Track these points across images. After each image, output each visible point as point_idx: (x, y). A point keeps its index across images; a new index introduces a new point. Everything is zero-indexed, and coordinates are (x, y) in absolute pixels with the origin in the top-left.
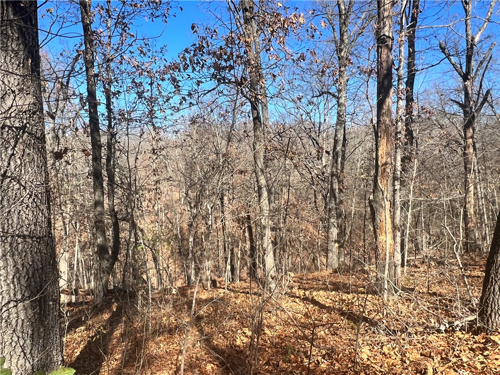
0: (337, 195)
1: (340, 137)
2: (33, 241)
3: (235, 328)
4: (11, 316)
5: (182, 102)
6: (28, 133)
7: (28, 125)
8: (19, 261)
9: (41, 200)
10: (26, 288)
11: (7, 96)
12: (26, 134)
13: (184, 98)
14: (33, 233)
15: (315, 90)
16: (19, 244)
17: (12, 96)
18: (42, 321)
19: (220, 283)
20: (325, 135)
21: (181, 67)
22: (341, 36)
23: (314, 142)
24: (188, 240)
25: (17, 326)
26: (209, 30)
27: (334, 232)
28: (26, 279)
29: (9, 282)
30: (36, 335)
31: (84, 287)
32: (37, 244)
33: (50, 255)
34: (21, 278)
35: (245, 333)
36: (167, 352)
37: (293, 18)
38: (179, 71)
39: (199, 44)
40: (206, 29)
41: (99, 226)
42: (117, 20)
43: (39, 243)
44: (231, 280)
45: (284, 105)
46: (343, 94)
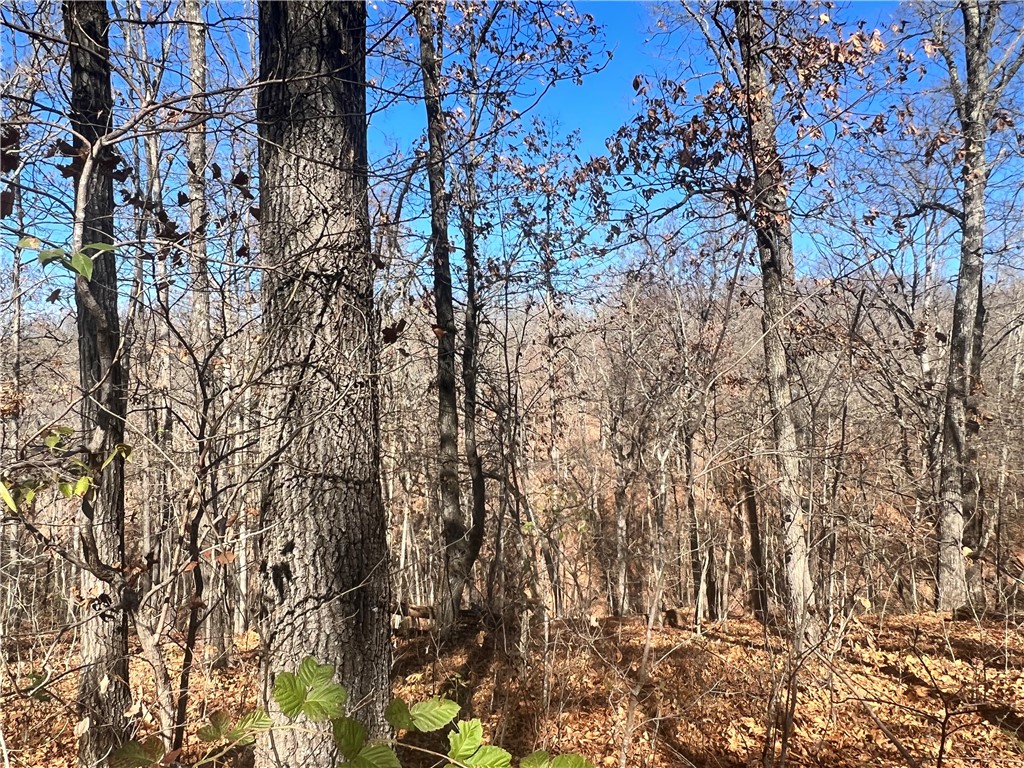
0: (963, 439)
1: (970, 304)
2: (349, 488)
3: (724, 713)
4: (309, 627)
5: (612, 235)
6: (345, 285)
7: (346, 271)
8: (325, 524)
9: (363, 412)
10: (336, 577)
11: (314, 219)
12: (343, 288)
13: (616, 230)
14: (349, 472)
15: (903, 200)
16: (325, 491)
17: (321, 220)
18: (360, 642)
19: (684, 618)
20: (928, 303)
21: (612, 165)
22: (969, 75)
23: (902, 318)
24: (615, 525)
25: (317, 645)
26: (670, 85)
27: (956, 524)
28: (335, 558)
29: (307, 562)
30: (348, 668)
31: (416, 603)
32: (355, 495)
33: (376, 518)
34: (327, 557)
35: (748, 729)
36: (579, 745)
37: (856, 43)
38: (608, 173)
39: (650, 117)
40: (665, 84)
41: (447, 483)
42: (489, 89)
43: (359, 492)
44: (707, 614)
45: (828, 240)
46: (977, 206)
